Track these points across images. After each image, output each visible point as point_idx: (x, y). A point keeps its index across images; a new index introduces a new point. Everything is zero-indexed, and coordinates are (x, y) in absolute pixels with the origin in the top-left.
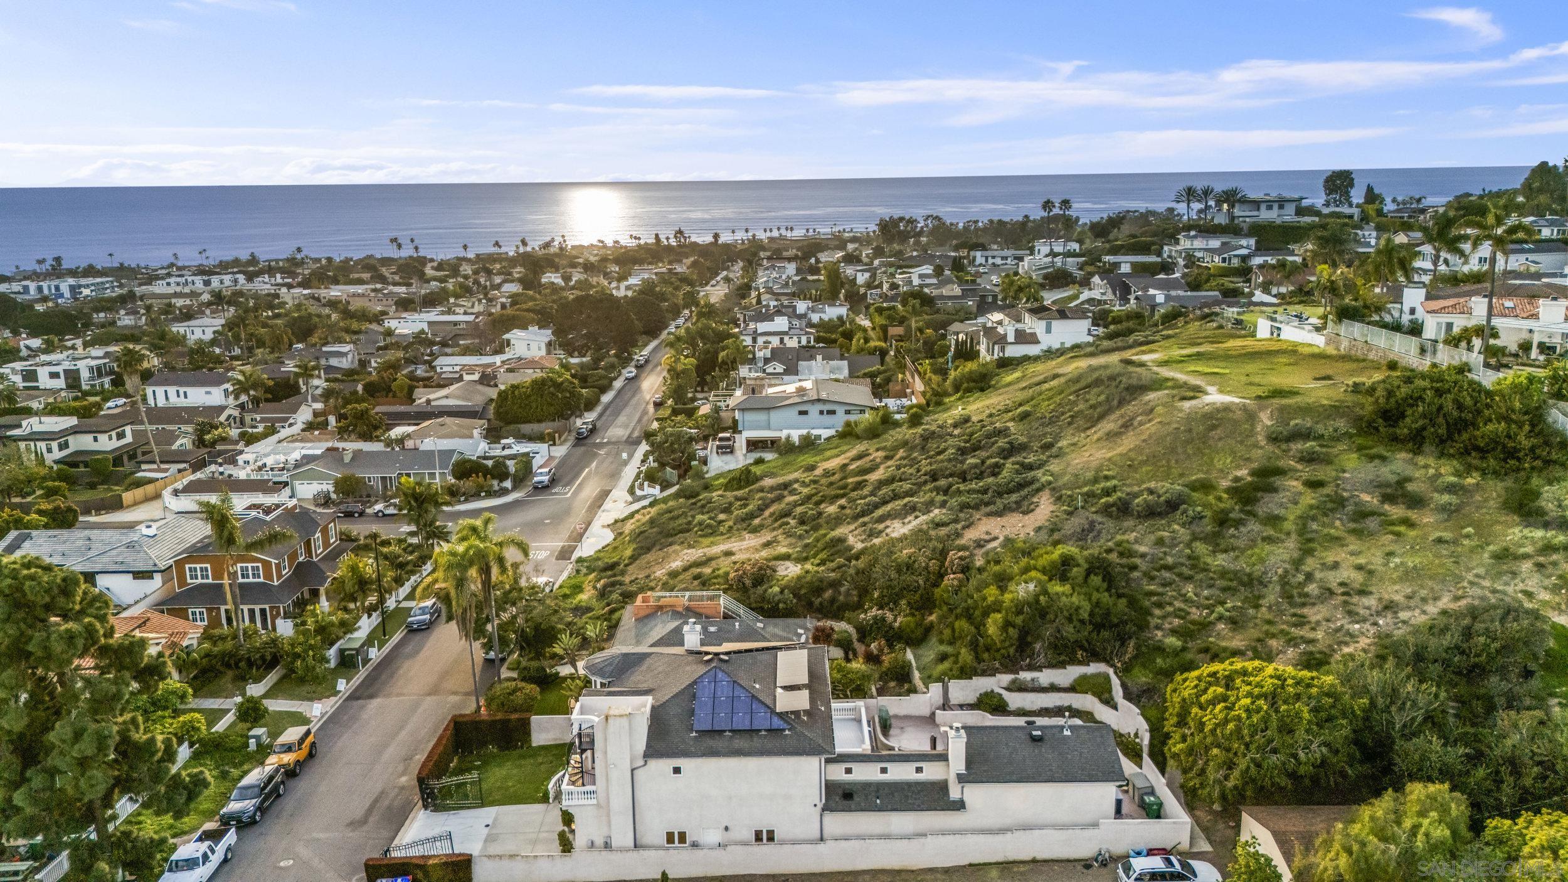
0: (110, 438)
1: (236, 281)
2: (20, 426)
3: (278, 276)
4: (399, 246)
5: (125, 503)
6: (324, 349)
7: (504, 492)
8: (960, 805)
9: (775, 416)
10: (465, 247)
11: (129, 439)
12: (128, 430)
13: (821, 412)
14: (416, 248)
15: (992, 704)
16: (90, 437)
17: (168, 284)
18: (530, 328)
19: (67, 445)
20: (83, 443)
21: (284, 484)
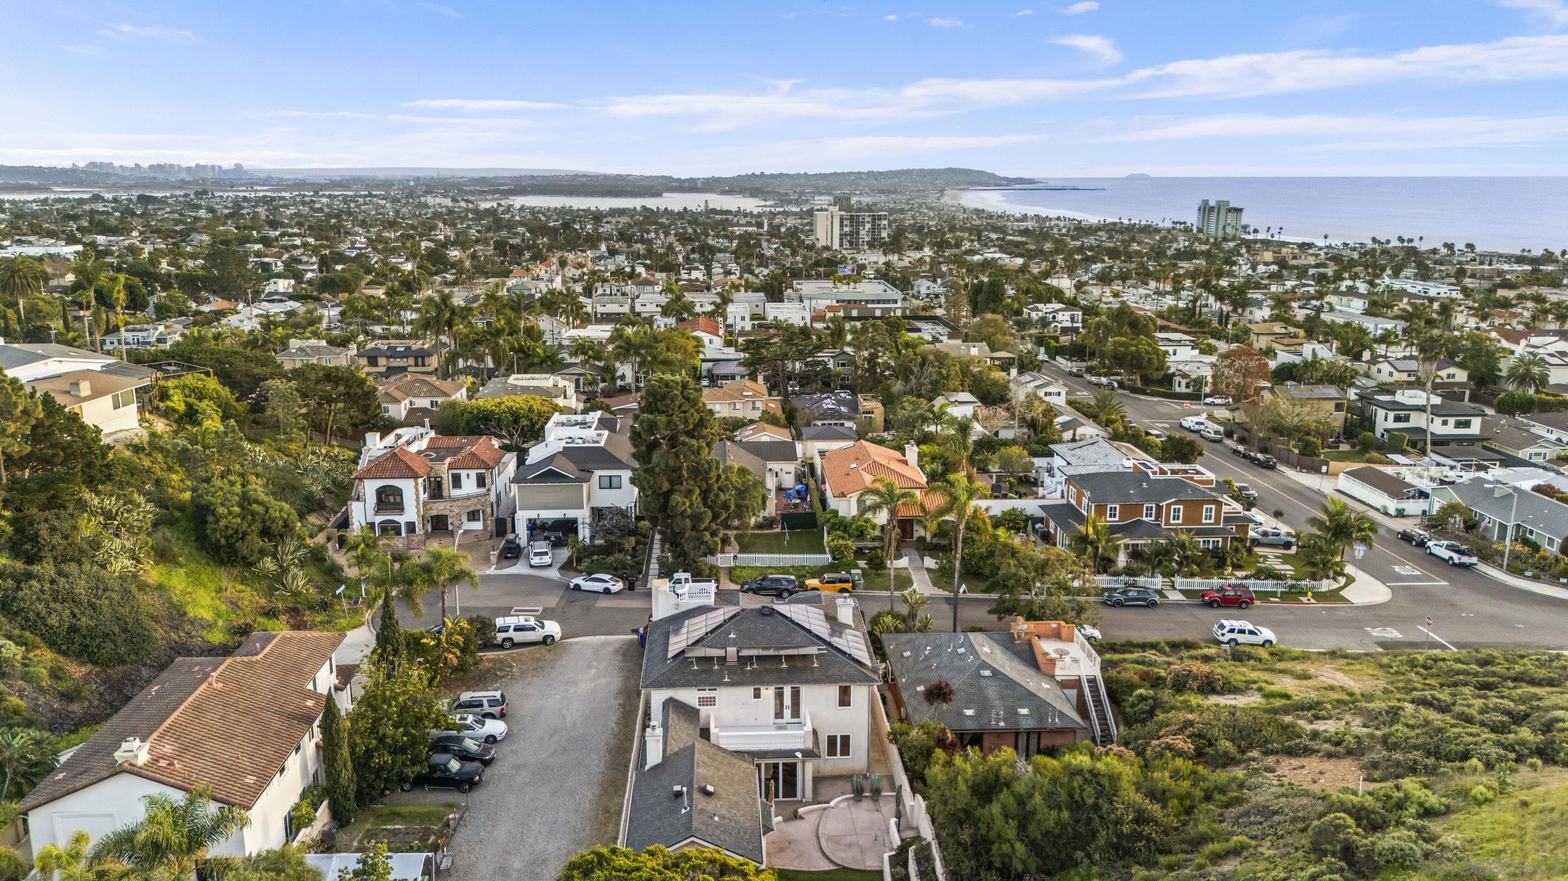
0: (1445, 424)
2: (1394, 393)
5: (1331, 470)
11: (1474, 429)
16: (1430, 417)
19: (1407, 419)
20: (1417, 420)
21: (1423, 495)
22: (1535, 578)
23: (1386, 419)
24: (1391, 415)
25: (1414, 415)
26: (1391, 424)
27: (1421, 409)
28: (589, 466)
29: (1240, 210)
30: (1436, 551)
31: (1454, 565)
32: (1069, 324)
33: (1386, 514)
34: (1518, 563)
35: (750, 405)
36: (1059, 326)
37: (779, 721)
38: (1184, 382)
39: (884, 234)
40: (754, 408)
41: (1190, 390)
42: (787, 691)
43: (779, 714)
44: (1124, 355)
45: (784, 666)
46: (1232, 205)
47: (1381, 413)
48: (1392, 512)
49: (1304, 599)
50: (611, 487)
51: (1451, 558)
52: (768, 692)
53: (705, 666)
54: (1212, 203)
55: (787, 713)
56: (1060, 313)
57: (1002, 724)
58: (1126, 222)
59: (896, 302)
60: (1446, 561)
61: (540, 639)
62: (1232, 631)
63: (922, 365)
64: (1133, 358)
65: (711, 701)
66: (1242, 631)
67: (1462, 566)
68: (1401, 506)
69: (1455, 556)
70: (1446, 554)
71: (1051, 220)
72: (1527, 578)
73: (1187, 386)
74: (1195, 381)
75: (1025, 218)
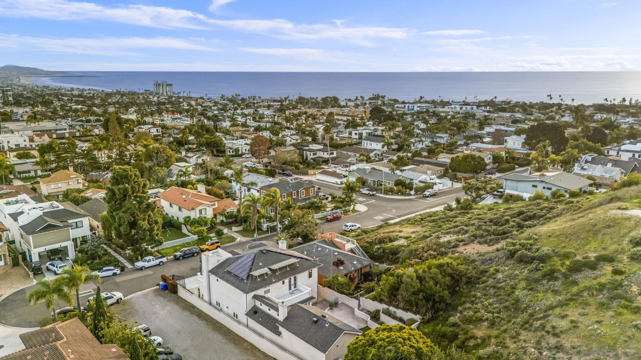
0: (327, 154)
1: (472, 108)
2: (308, 146)
3: (488, 107)
4: (551, 98)
5: (309, 174)
6: (437, 135)
7: (410, 195)
8: (279, 334)
9: (521, 185)
10: (573, 100)
11: (335, 155)
12: (335, 152)
13: (544, 188)
14: (562, 100)
15: (375, 316)
16: (322, 153)
17: (448, 108)
18: (521, 136)
19: (316, 154)
20: (320, 154)
21: (345, 176)
22: (392, 195)
23: (310, 155)
24: (312, 153)
25: (317, 152)
26: (312, 156)
27: (319, 150)
28: (64, 219)
29: (171, 85)
30: (364, 192)
31: (371, 195)
32: (156, 133)
33: (337, 184)
34: (387, 192)
35: (76, 182)
36: (153, 134)
37: (291, 291)
38: (231, 151)
39: (11, 99)
40: (78, 183)
41: (234, 154)
42: (292, 278)
43: (290, 289)
44: (211, 143)
45: (288, 269)
46: (168, 83)
47: (308, 153)
48: (339, 183)
49: (349, 213)
50: (77, 228)
51: (369, 193)
52: (287, 281)
53: (262, 278)
54: (160, 82)
55: (293, 287)
56: (152, 129)
57: (353, 269)
58: (115, 91)
59: (66, 129)
60: (368, 194)
61: (116, 301)
62: (350, 226)
63: (157, 153)
64: (214, 143)
65: (268, 291)
66: (353, 226)
67: (373, 195)
68: (342, 181)
69: (371, 192)
70: (367, 192)
71: (86, 90)
72: (390, 195)
73: (233, 152)
74: (235, 150)
75: (72, 89)
